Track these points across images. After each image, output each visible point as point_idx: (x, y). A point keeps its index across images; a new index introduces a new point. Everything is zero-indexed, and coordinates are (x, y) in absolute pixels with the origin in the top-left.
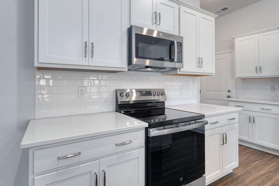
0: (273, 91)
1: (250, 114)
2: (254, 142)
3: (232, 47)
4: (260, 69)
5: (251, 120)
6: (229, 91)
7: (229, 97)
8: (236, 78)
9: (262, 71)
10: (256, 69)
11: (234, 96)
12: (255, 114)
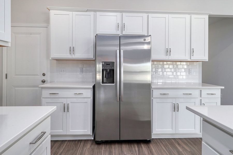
0: (82, 73)
1: (65, 101)
2: (68, 134)
3: (47, 20)
4: (73, 50)
5: (66, 108)
6: (44, 75)
7: (43, 82)
8: (50, 59)
9: (74, 52)
10: (70, 50)
11: (49, 80)
12: (69, 101)
